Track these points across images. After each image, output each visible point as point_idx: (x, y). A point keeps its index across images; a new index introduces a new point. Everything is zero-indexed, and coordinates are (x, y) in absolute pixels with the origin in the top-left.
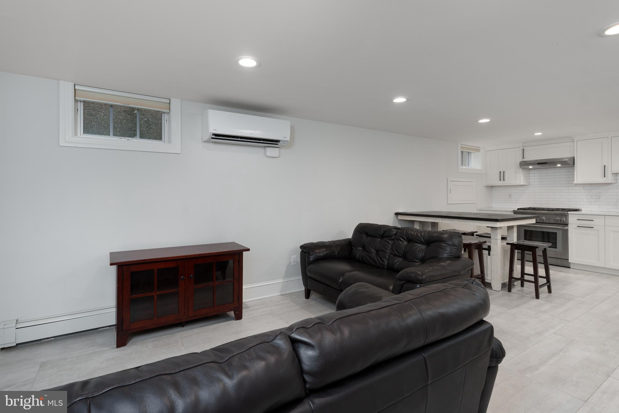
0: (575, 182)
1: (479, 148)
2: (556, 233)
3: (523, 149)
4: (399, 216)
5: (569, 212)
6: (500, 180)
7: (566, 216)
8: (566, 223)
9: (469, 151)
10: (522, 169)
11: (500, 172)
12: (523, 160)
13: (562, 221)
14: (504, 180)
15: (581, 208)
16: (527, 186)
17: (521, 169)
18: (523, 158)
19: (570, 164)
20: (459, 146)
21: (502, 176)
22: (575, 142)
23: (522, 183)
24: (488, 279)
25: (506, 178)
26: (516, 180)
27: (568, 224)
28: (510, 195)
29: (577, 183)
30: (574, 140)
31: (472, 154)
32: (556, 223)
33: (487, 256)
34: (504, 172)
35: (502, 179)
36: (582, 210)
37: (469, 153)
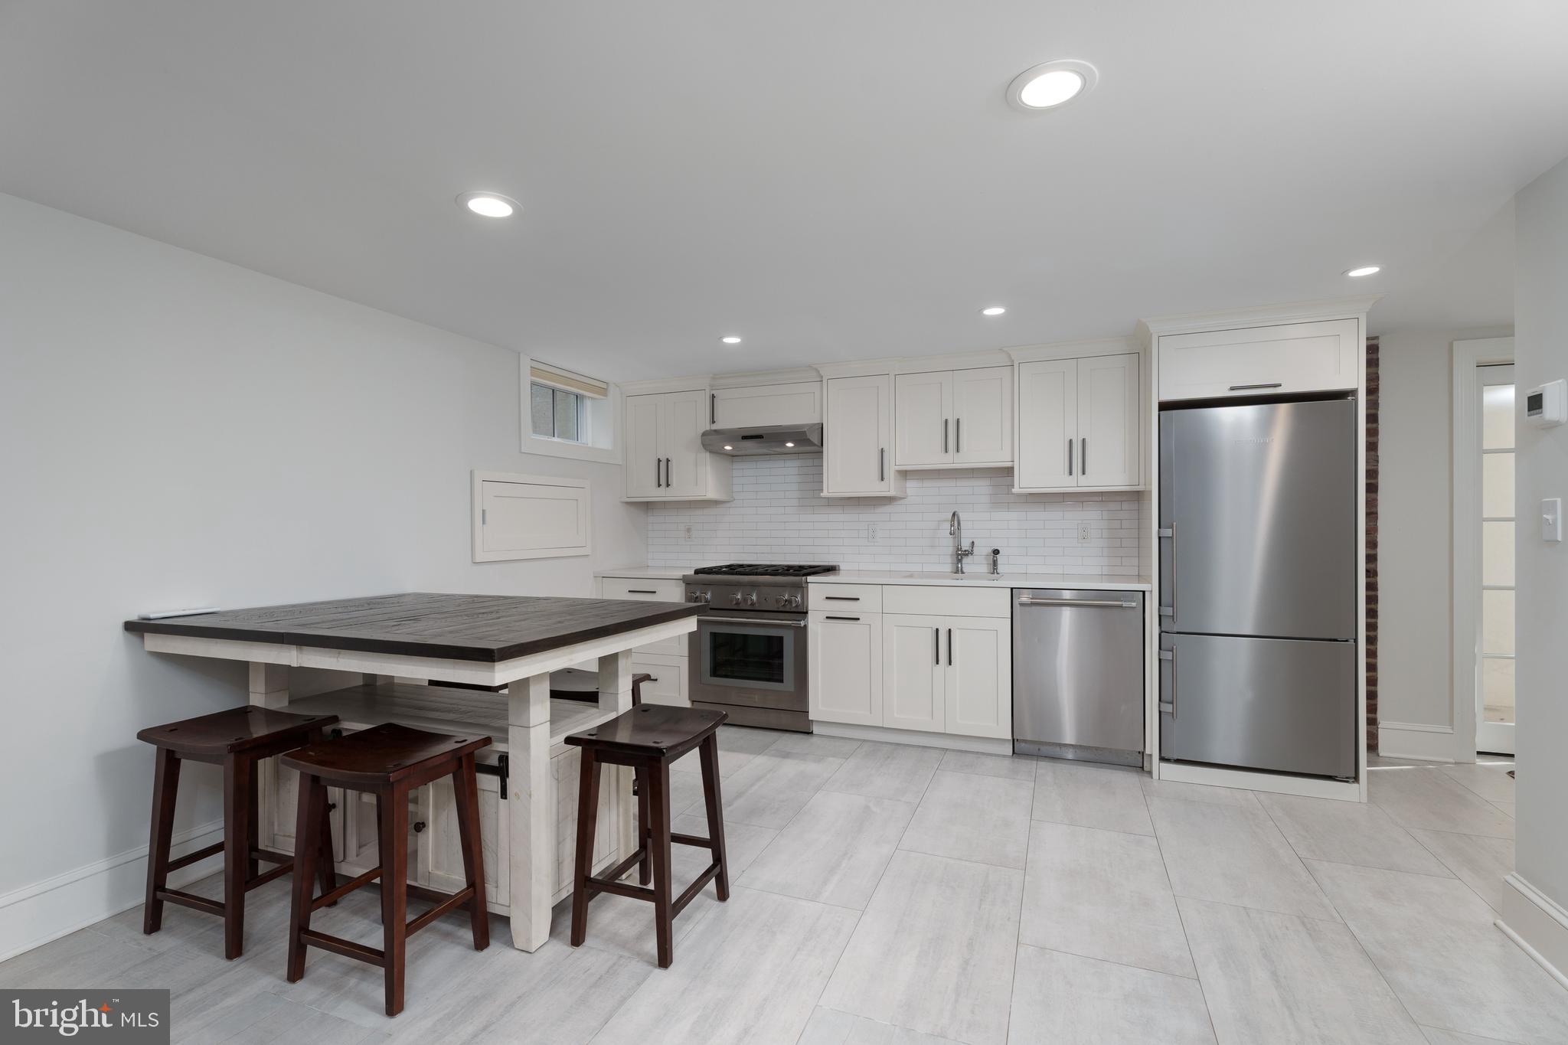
0: (825, 494)
1: (604, 386)
2: (781, 639)
3: (713, 397)
4: (147, 636)
5: (810, 579)
6: (659, 485)
7: (802, 588)
8: (802, 610)
9: (581, 392)
10: (710, 452)
11: (659, 461)
12: (715, 427)
13: (794, 605)
14: (668, 485)
15: (839, 564)
16: (728, 505)
17: (708, 454)
18: (714, 422)
19: (815, 445)
20: (526, 365)
21: (663, 472)
22: (825, 382)
23: (711, 494)
24: (497, 900)
25: (673, 479)
26: (697, 485)
27: (807, 613)
28: (689, 530)
29: (830, 495)
30: (822, 377)
31: (588, 403)
32: (781, 609)
33: (498, 803)
34: (668, 460)
35: (663, 481)
36: (841, 568)
37: (577, 396)
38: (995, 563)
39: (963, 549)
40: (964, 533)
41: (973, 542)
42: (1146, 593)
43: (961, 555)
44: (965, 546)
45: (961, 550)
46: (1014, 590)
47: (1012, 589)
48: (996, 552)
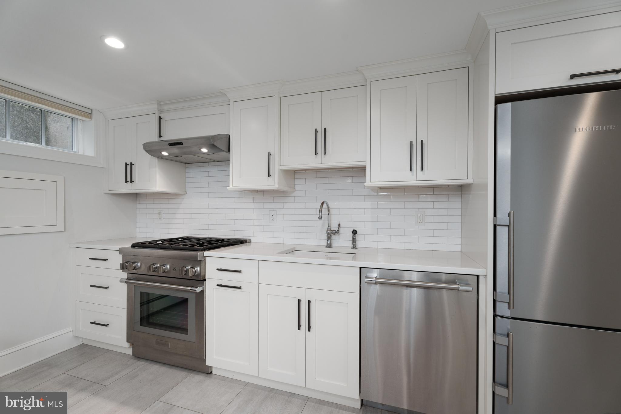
0: (229, 188)
1: (90, 112)
3: (160, 118)
5: (207, 253)
6: (126, 182)
7: (201, 262)
8: (202, 280)
10: (158, 158)
11: (126, 164)
12: (162, 139)
13: (196, 275)
14: (132, 182)
15: (250, 238)
16: (183, 197)
17: (156, 159)
18: (160, 136)
19: (223, 151)
21: (129, 172)
22: (231, 103)
23: (161, 189)
25: (138, 178)
26: (150, 182)
27: (205, 281)
29: (233, 189)
30: (229, 101)
31: (79, 124)
34: (132, 164)
35: (129, 179)
36: (252, 241)
37: (72, 119)
38: (354, 241)
39: (332, 229)
40: (333, 218)
41: (339, 224)
42: (481, 278)
43: (331, 233)
44: (334, 227)
45: (330, 230)
46: (362, 269)
47: (360, 268)
48: (355, 232)
